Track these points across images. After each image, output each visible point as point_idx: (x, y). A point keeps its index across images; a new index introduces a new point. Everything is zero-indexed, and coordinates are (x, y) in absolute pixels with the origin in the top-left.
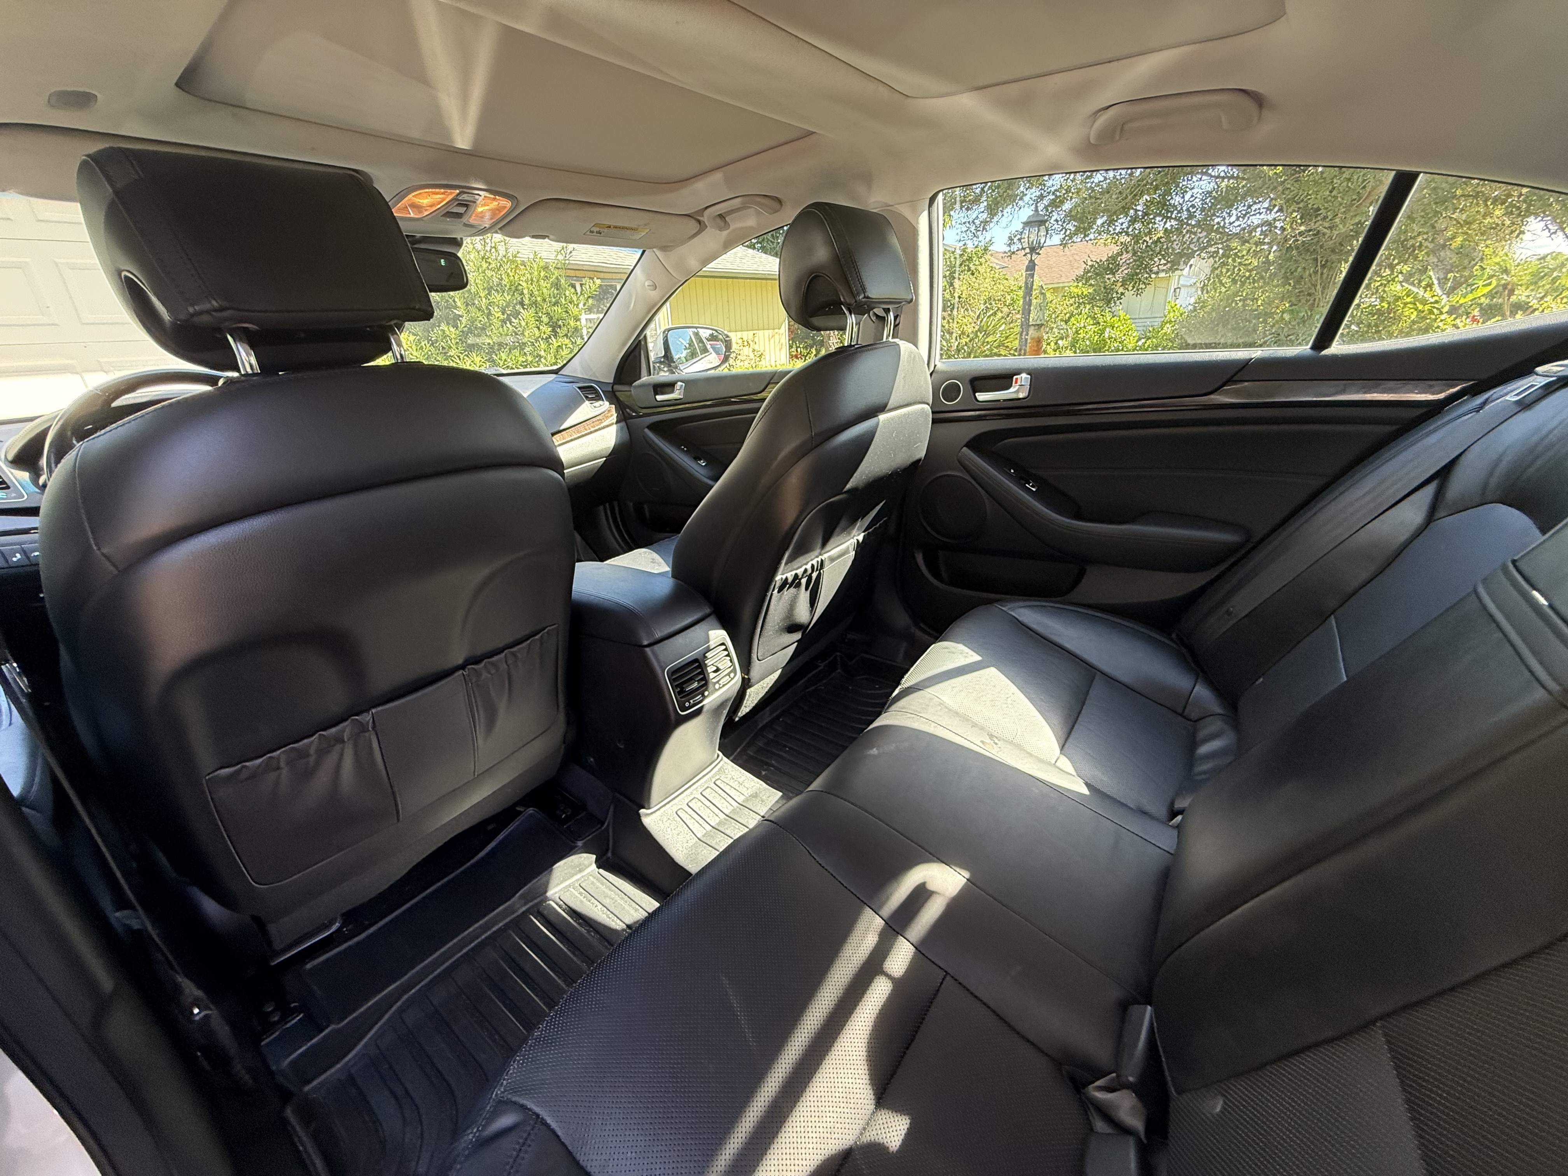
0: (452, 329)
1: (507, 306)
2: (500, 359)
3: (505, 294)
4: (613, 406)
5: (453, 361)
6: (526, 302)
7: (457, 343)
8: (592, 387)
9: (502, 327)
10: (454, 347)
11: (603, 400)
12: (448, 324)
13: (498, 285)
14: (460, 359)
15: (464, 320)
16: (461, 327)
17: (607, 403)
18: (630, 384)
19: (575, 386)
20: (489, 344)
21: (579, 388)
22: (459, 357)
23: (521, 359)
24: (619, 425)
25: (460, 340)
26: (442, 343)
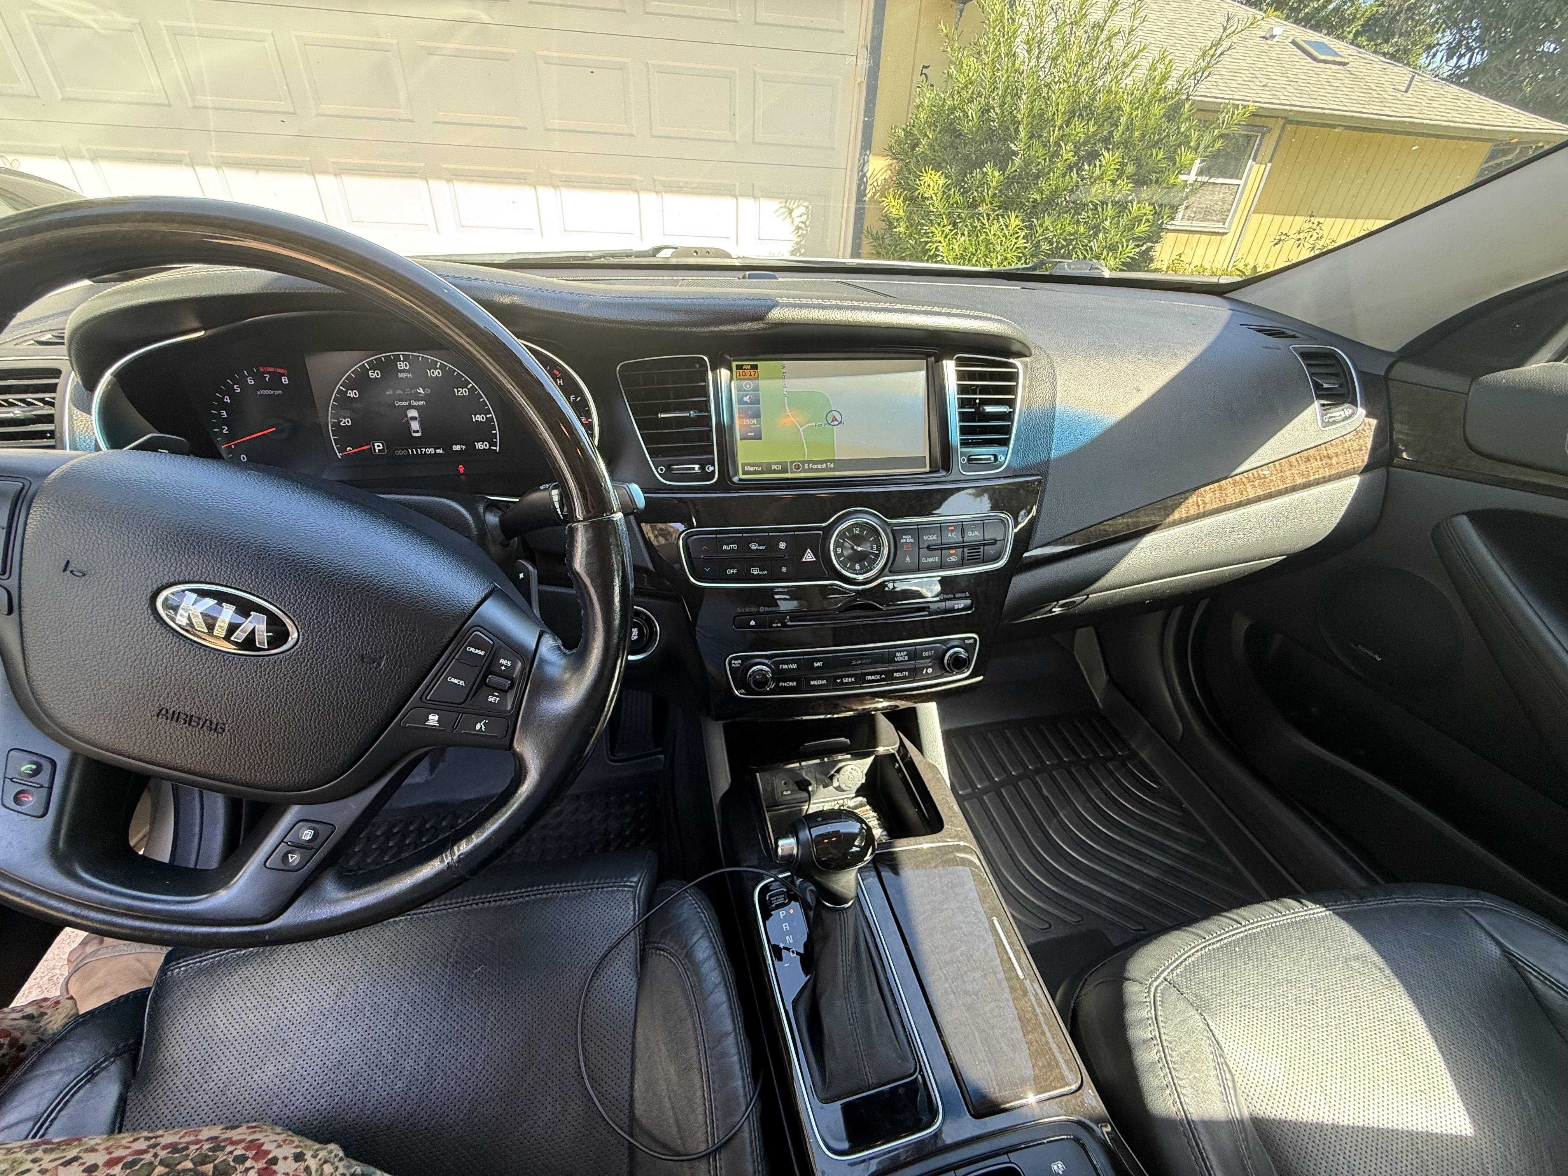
0: (996, 173)
1: (1085, 143)
2: (1041, 226)
3: (1091, 123)
4: (1374, 422)
5: (979, 220)
6: (1116, 137)
7: (995, 194)
8: (1333, 356)
9: (1064, 175)
10: (988, 200)
11: (1354, 403)
12: (995, 165)
13: (1085, 107)
14: (988, 220)
15: (1017, 160)
16: (1010, 169)
17: (1361, 411)
18: (1475, 375)
19: (1292, 346)
20: (1035, 201)
21: (1305, 355)
22: (988, 215)
23: (1069, 229)
24: (1368, 476)
25: (1000, 191)
26: (976, 194)
